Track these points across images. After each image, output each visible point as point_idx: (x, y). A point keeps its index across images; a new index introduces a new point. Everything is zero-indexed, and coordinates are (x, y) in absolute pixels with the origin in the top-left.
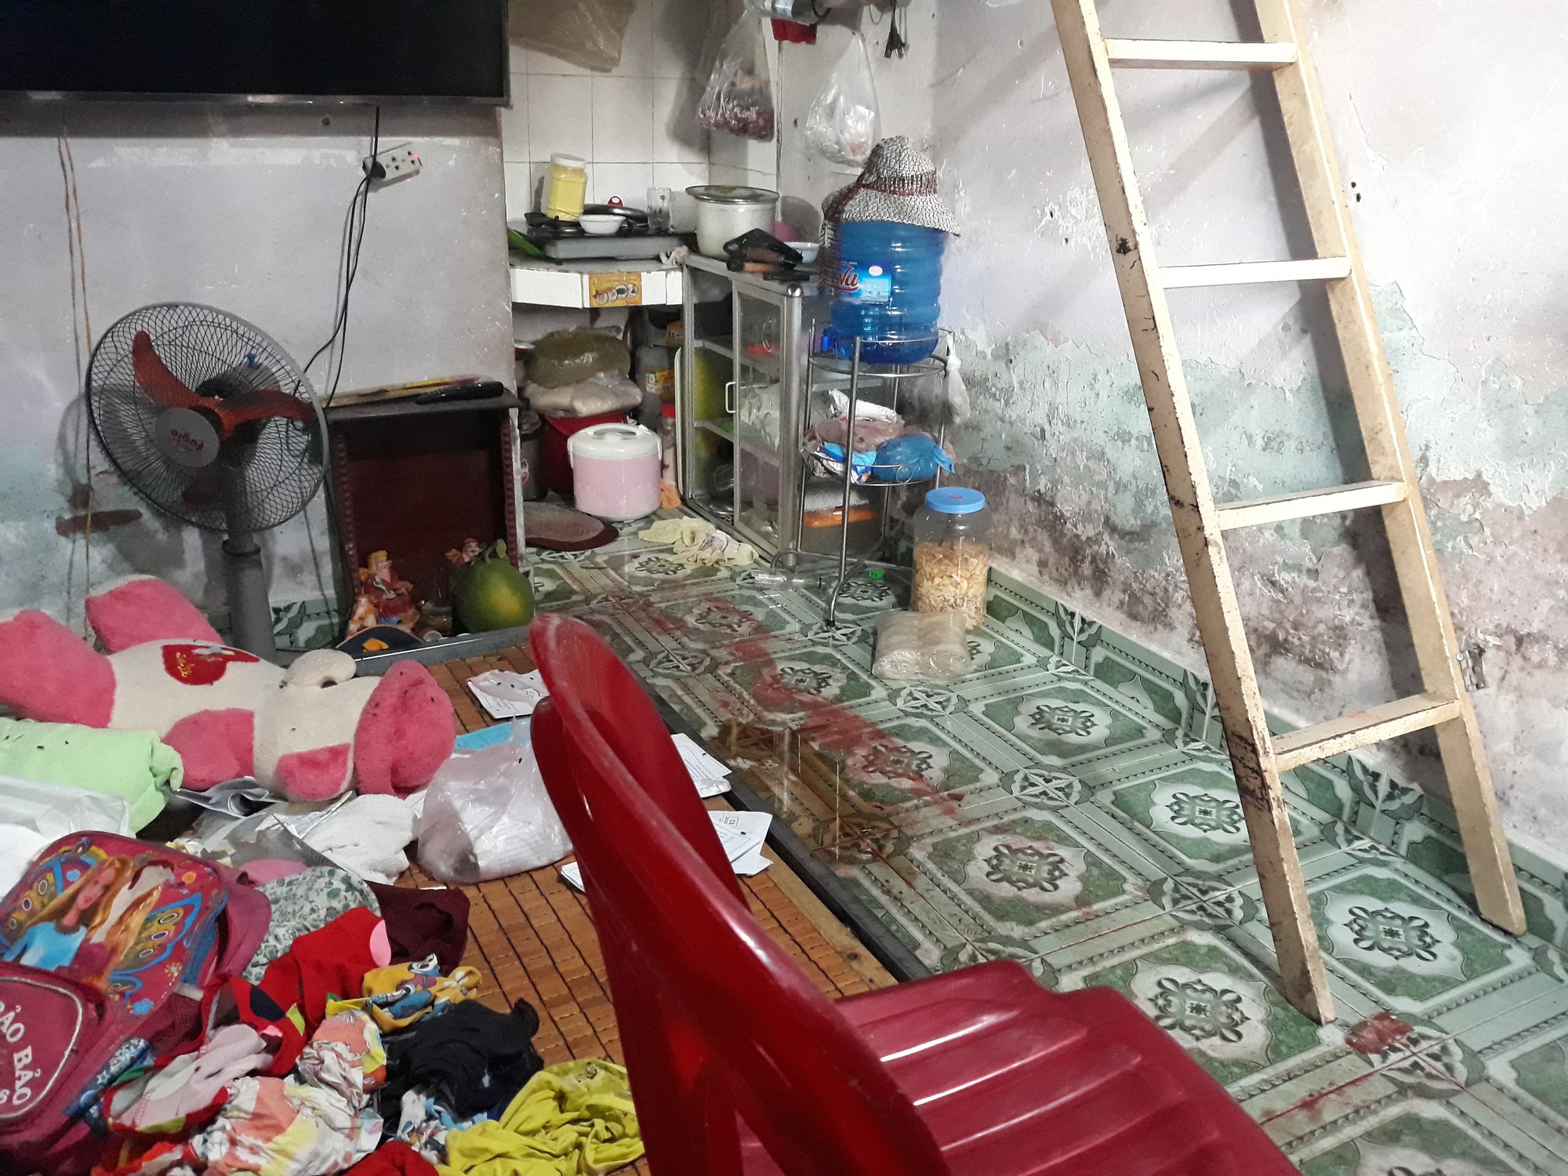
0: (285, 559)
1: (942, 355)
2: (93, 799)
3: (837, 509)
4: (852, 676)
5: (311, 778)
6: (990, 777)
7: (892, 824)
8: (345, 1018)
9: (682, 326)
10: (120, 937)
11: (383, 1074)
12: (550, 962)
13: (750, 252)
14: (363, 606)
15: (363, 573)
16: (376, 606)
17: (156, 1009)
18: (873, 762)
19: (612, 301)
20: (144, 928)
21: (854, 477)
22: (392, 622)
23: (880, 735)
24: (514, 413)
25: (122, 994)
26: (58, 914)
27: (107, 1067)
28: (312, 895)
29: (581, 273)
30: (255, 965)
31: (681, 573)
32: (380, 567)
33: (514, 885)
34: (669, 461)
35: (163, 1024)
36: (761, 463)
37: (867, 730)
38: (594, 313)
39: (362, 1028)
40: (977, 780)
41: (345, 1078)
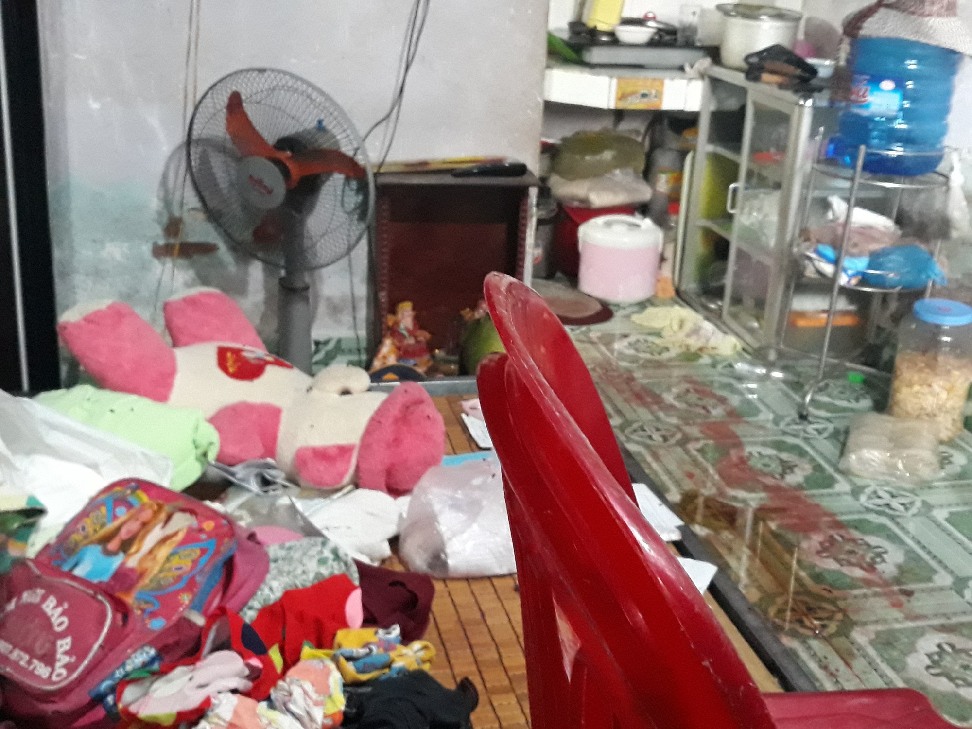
0: (329, 300)
1: (945, 172)
2: (145, 455)
3: (824, 311)
4: (818, 468)
5: (320, 468)
6: (943, 579)
7: (837, 607)
8: (315, 663)
9: (696, 133)
10: (148, 564)
11: (339, 718)
12: (496, 656)
13: (768, 64)
14: (387, 347)
15: (390, 320)
16: (399, 348)
17: (168, 626)
18: (828, 548)
19: (636, 104)
20: (168, 559)
21: (843, 280)
22: (410, 363)
23: (839, 525)
24: (533, 192)
25: (143, 611)
26: (105, 540)
27: (123, 665)
28: (305, 560)
29: (611, 77)
30: (251, 608)
31: (665, 356)
32: (406, 316)
33: (476, 586)
34: (669, 254)
35: (170, 640)
36: (754, 260)
37: (826, 519)
38: (619, 115)
39: (328, 673)
40: (930, 579)
41: (308, 713)
